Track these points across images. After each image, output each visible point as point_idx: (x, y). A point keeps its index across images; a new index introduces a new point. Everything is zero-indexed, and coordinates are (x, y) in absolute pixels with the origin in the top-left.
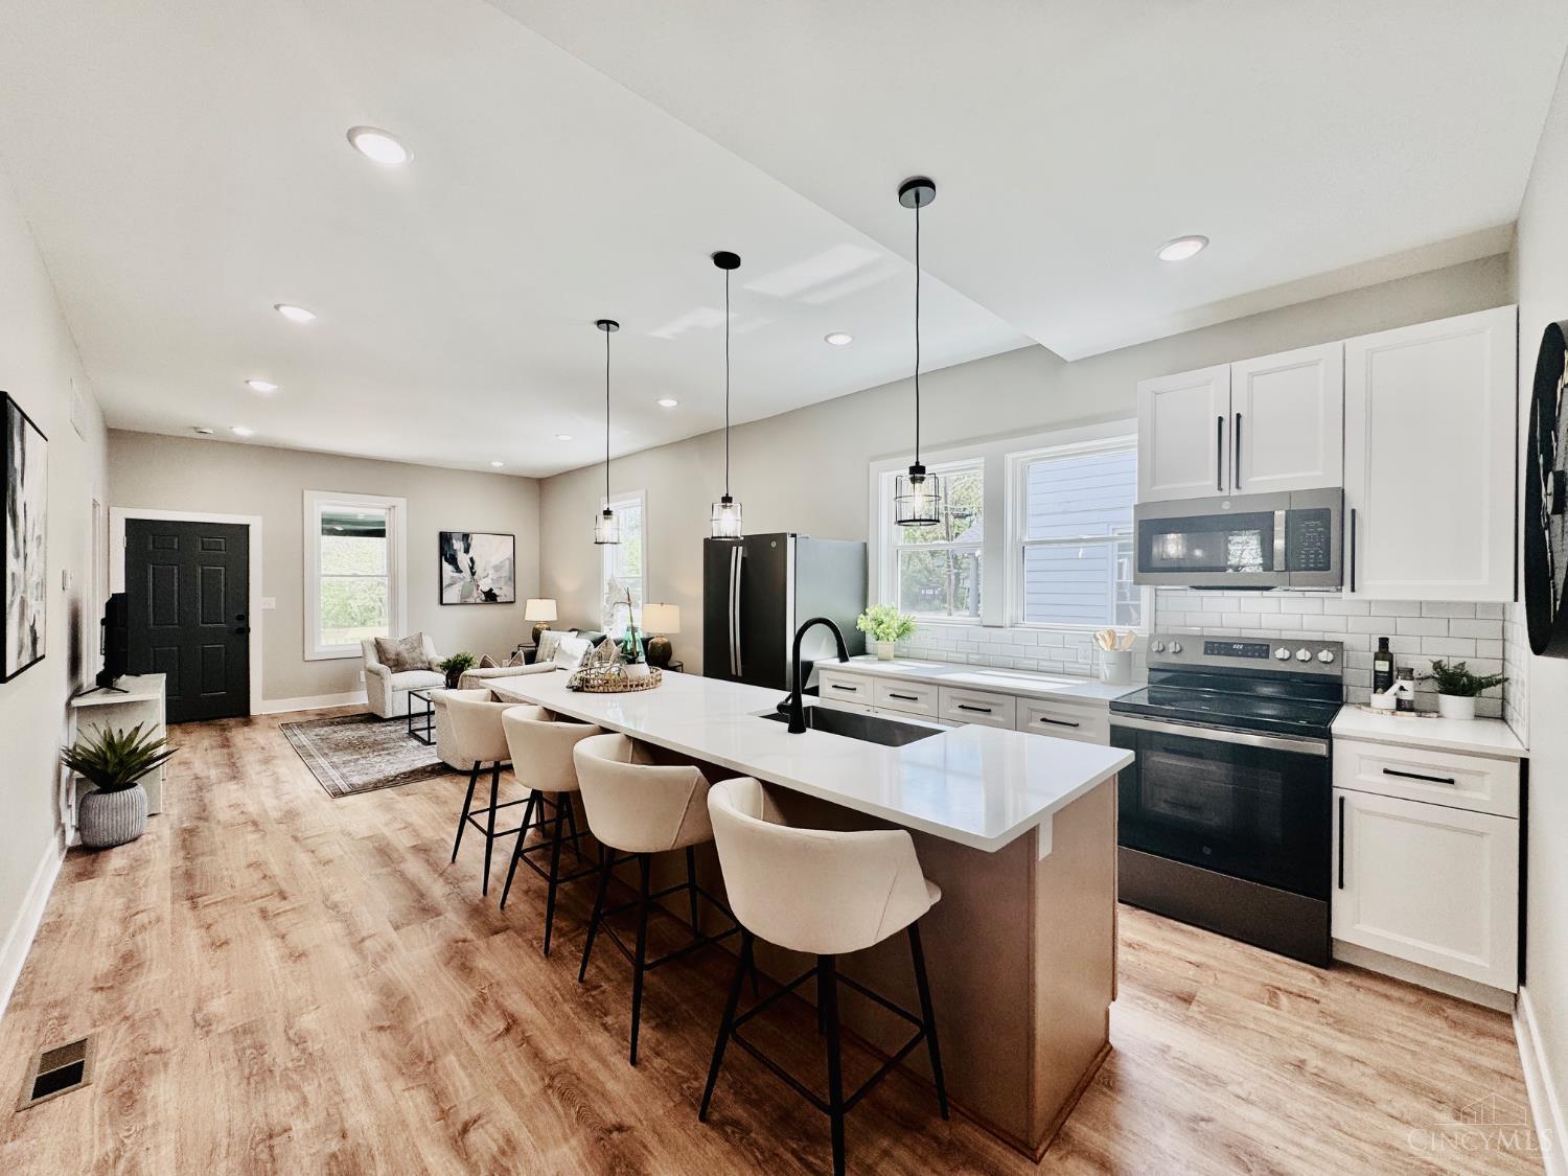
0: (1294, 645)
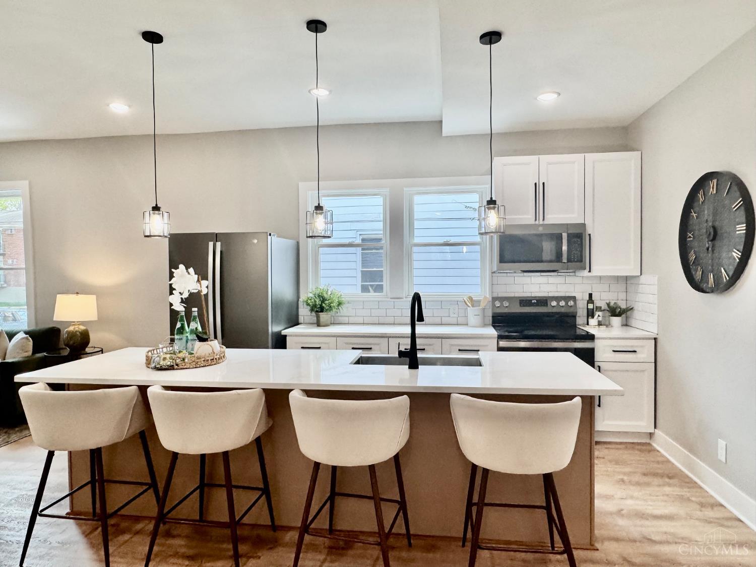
0: (558, 299)
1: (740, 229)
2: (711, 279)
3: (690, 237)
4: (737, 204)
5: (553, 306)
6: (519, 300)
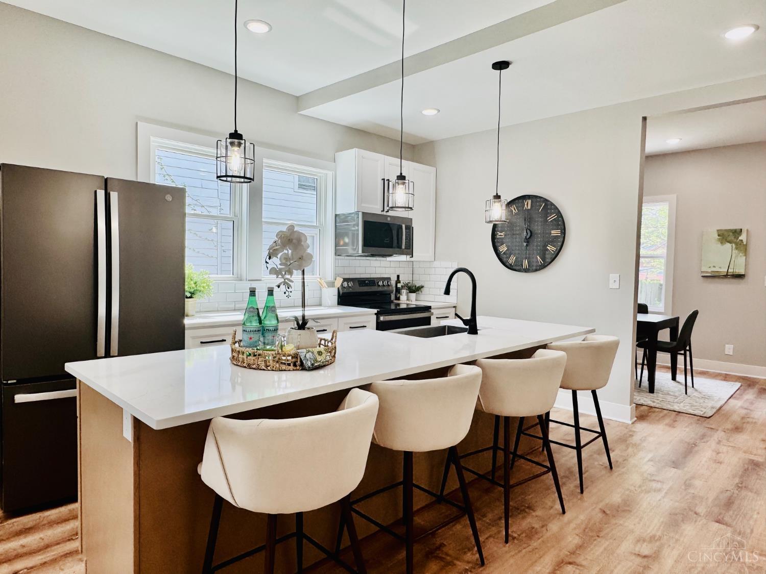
1: (555, 233)
2: (526, 263)
3: (501, 235)
4: (552, 217)
5: (379, 286)
6: (358, 281)
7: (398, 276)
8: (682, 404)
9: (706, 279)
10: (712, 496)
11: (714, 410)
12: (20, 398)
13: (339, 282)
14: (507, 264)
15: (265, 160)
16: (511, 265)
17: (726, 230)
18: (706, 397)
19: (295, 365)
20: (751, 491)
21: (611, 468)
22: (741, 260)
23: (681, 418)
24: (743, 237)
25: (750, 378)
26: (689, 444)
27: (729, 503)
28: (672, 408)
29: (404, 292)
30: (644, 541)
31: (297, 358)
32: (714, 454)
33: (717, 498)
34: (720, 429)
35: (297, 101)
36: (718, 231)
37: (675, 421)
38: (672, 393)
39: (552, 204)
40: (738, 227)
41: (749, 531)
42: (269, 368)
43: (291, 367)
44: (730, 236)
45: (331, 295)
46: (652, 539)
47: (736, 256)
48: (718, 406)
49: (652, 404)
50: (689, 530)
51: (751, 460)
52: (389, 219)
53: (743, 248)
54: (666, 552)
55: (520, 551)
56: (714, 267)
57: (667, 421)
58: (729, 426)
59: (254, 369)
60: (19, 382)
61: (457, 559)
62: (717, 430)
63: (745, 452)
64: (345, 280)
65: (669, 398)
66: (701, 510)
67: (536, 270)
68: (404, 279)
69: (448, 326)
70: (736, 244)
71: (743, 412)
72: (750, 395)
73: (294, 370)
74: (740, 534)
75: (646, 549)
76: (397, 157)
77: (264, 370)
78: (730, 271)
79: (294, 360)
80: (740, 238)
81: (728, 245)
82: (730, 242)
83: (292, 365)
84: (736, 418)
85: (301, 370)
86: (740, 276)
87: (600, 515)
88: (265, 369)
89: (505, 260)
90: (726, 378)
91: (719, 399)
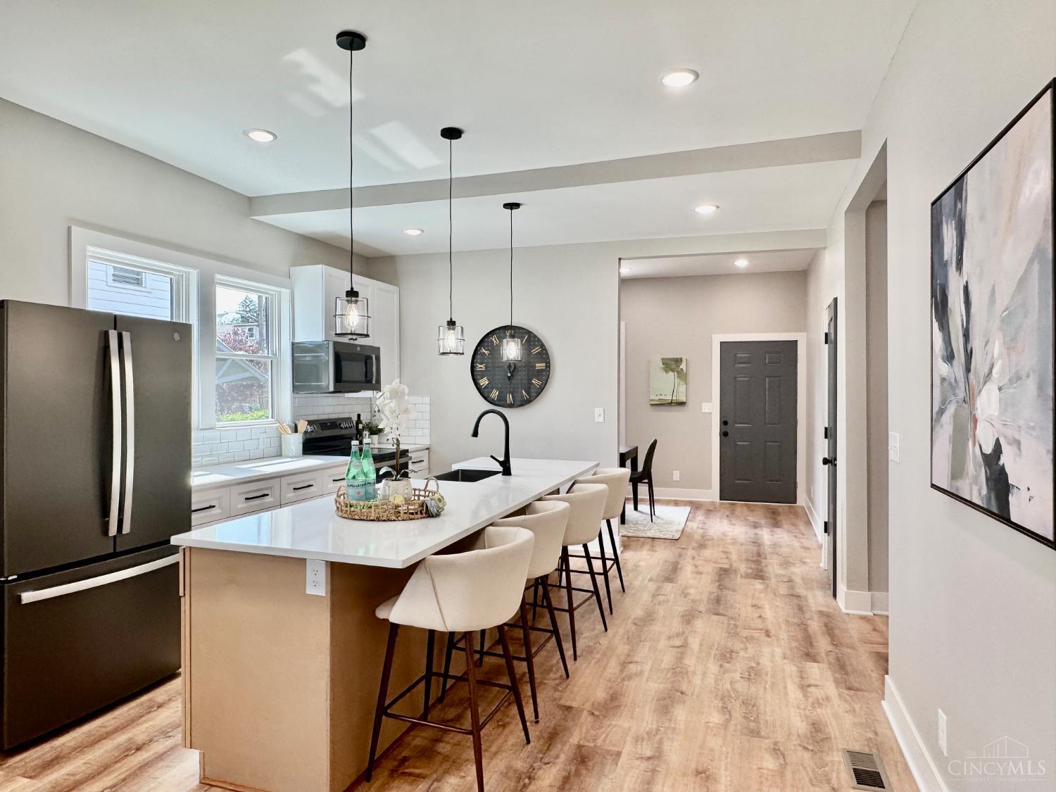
1: (540, 366)
2: (510, 398)
3: (481, 368)
4: (536, 350)
5: (342, 428)
6: (320, 424)
7: (359, 416)
8: (652, 531)
9: (654, 407)
10: (705, 597)
11: (680, 533)
12: (28, 597)
13: (303, 426)
14: (489, 399)
15: (218, 276)
16: (493, 399)
17: (670, 359)
18: (669, 523)
19: (421, 513)
20: (729, 589)
21: (624, 591)
22: (683, 388)
23: (657, 542)
24: (683, 366)
25: (695, 501)
26: (673, 562)
27: (718, 600)
28: (645, 535)
29: (366, 433)
30: (674, 637)
31: (423, 506)
32: (694, 568)
33: (709, 599)
34: (690, 547)
35: (251, 204)
36: (662, 359)
37: (653, 546)
38: (639, 522)
39: (535, 336)
40: (677, 356)
41: (737, 616)
42: (399, 518)
43: (419, 516)
44: (672, 365)
45: (295, 442)
46: (678, 635)
47: (678, 385)
48: (681, 529)
49: (630, 534)
50: (699, 624)
51: (720, 568)
52: (359, 349)
53: (682, 376)
54: (690, 640)
55: (589, 663)
56: (661, 395)
57: (647, 547)
58: (695, 545)
59: (384, 520)
60: (21, 577)
61: (545, 679)
62: (688, 549)
63: (714, 563)
64: (310, 423)
65: (641, 528)
66: (702, 608)
67: (522, 405)
68: (364, 419)
69: (462, 470)
70: (678, 373)
71: (701, 531)
72: (700, 516)
73: (421, 518)
74: (732, 618)
75: (677, 642)
76: (349, 272)
77: (394, 520)
78: (674, 398)
79: (420, 509)
80: (681, 367)
81: (671, 373)
82: (672, 371)
83: (419, 513)
84: (697, 537)
85: (427, 517)
86: (682, 404)
87: (634, 627)
88: (396, 519)
89: (486, 394)
90: (676, 503)
91: (679, 524)
